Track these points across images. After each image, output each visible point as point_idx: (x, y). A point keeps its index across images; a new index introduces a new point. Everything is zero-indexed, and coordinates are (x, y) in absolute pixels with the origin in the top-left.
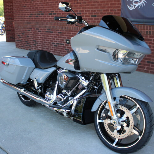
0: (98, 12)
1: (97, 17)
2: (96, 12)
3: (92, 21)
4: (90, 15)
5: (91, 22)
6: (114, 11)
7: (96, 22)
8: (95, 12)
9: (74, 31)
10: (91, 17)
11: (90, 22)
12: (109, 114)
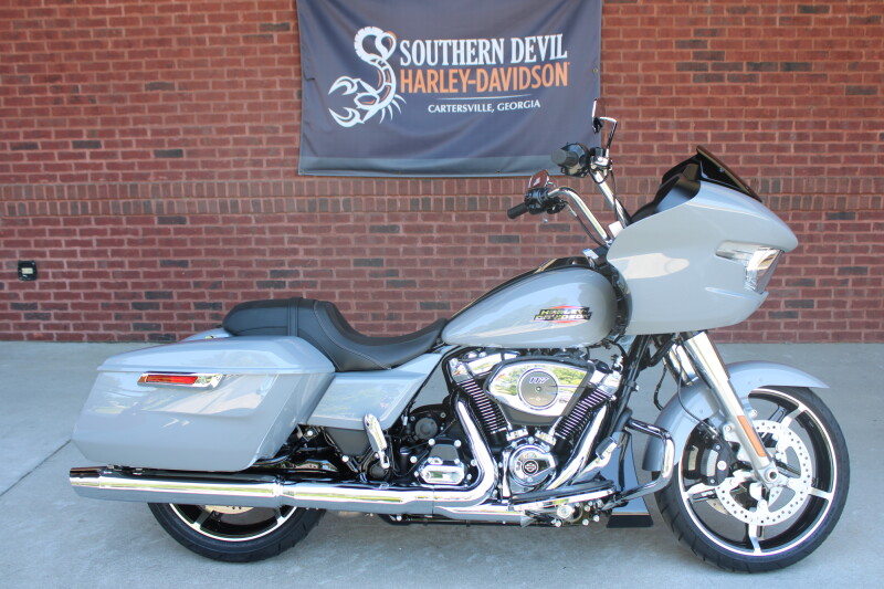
0: (190, 137)
1: (185, 159)
2: (181, 136)
3: (162, 174)
4: (151, 150)
5: (157, 179)
6: (266, 132)
7: (184, 176)
8: (175, 138)
9: (61, 219)
10: (152, 158)
11: (152, 178)
12: (742, 456)
